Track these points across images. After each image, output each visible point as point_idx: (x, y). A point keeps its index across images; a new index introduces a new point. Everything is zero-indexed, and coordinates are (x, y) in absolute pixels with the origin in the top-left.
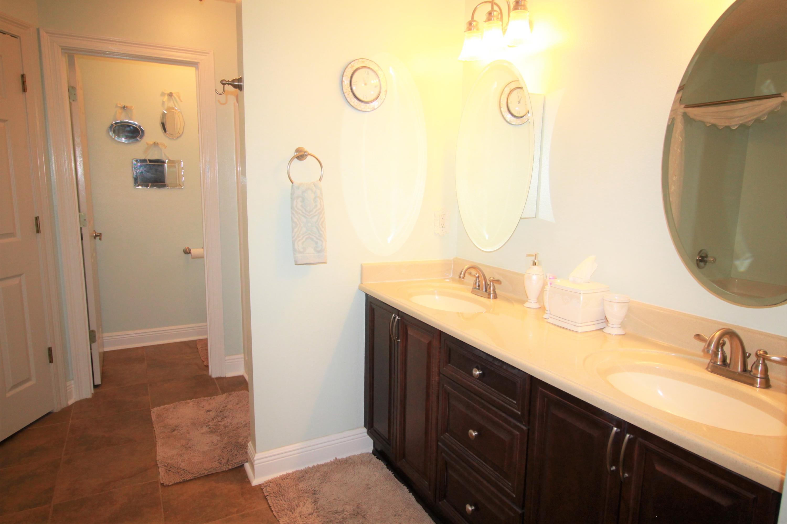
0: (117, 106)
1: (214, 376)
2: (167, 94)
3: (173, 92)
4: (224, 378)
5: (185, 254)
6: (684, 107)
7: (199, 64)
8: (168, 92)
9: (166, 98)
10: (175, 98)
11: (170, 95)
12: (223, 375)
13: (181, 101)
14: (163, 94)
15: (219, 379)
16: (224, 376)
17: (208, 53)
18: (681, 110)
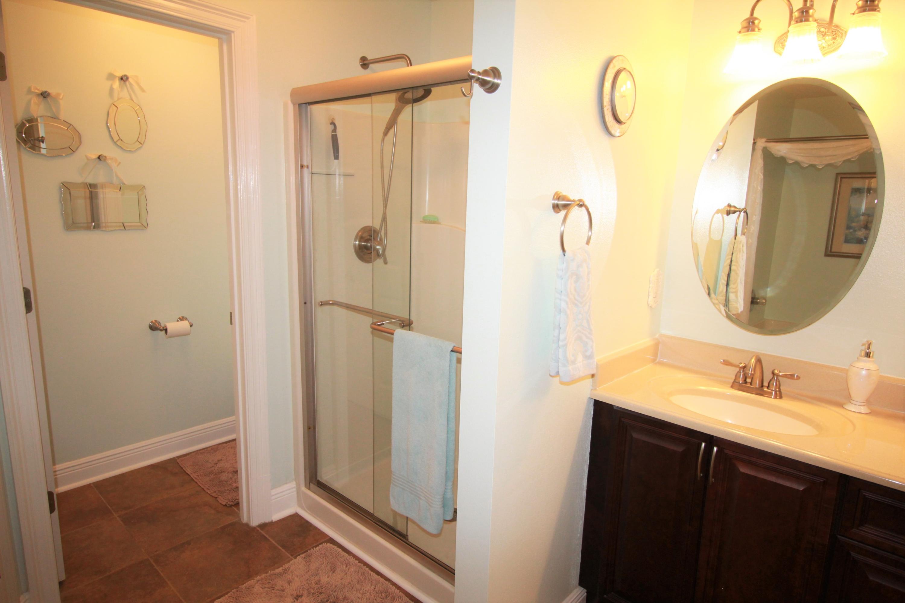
0: (29, 91)
1: (255, 522)
2: (119, 77)
3: (129, 74)
4: (271, 524)
5: (152, 331)
6: (766, 142)
7: (233, 35)
8: (120, 74)
9: (117, 84)
10: (130, 84)
11: (124, 79)
12: (267, 520)
13: (143, 91)
14: (111, 77)
15: (263, 526)
16: (270, 521)
17: (248, 18)
18: (761, 143)
